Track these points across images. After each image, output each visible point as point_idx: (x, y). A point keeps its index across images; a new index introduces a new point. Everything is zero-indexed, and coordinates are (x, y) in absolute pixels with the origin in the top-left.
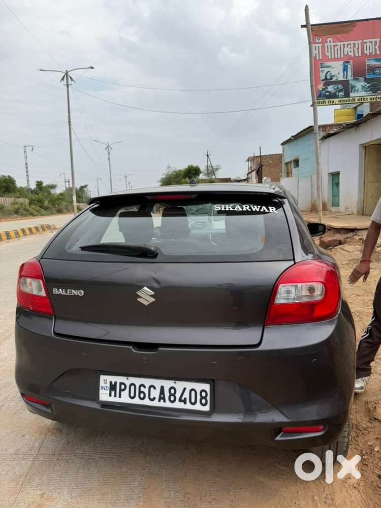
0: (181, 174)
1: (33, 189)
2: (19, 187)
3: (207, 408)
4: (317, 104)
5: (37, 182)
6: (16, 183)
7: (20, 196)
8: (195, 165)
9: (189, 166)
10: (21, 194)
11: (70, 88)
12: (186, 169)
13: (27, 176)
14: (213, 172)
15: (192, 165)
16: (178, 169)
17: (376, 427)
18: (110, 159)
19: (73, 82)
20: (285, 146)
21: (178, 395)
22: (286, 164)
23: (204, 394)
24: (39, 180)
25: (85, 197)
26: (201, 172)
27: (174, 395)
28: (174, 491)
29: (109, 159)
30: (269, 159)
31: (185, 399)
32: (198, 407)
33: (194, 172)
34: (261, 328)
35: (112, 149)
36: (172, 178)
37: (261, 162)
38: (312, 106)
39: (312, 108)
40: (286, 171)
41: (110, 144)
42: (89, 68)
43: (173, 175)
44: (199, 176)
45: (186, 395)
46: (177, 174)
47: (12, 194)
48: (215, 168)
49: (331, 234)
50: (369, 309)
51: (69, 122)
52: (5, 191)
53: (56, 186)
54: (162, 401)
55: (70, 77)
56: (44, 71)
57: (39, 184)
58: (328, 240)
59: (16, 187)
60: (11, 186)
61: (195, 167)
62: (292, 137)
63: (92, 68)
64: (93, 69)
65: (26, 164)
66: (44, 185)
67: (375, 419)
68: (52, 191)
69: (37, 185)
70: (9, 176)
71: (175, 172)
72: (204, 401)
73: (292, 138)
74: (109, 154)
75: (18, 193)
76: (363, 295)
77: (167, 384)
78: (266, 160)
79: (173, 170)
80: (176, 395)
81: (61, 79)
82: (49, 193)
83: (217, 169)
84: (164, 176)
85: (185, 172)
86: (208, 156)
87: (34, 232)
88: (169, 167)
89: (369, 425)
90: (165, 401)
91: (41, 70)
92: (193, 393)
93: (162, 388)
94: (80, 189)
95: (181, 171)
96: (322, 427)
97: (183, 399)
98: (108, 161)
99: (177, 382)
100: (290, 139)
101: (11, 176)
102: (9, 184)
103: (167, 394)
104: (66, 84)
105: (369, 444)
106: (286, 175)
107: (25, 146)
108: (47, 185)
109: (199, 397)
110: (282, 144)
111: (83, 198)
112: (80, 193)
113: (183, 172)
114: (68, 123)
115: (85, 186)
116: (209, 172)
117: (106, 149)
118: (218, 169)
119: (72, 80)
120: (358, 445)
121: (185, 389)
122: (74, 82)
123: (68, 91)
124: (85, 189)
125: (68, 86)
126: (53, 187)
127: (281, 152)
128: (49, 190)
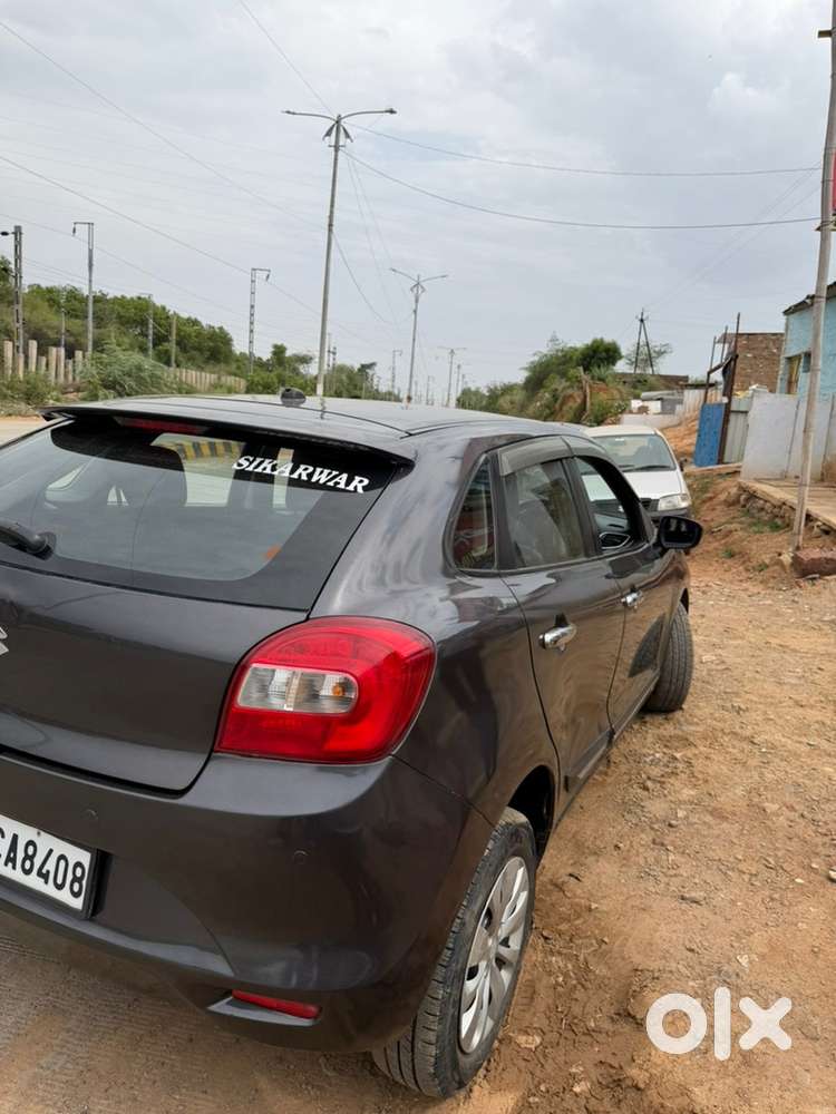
0: (574, 358)
1: (265, 359)
2: (238, 353)
3: (78, 903)
4: (831, 226)
5: (276, 346)
6: (235, 343)
7: (238, 372)
8: (608, 339)
9: (595, 341)
10: (238, 368)
11: (340, 153)
12: (588, 348)
13: (251, 331)
14: (650, 361)
15: (602, 340)
16: (569, 345)
17: (621, 1034)
18: (418, 312)
19: (348, 140)
20: (792, 317)
21: (38, 861)
22: (790, 359)
23: (79, 872)
24: (279, 344)
25: (367, 388)
26: (621, 357)
27: (31, 858)
28: (69, 1056)
29: (415, 312)
30: (771, 344)
31: (48, 872)
32: (64, 896)
33: (604, 354)
34: (205, 757)
35: (424, 290)
36: (553, 364)
37: (735, 350)
38: (818, 229)
39: (819, 233)
40: (786, 377)
41: (422, 279)
42: (387, 112)
43: (557, 358)
44: (614, 364)
45: (50, 866)
46: (564, 356)
47: (222, 365)
48: (657, 349)
49: (828, 541)
50: (800, 742)
51: (330, 225)
52: (208, 359)
53: (311, 358)
54: (10, 865)
55: (345, 130)
56: (294, 114)
57: (279, 351)
58: (813, 556)
59: (231, 351)
60: (223, 349)
61: (609, 344)
62: (808, 297)
63: (392, 112)
64: (394, 115)
65: (252, 307)
66: (288, 353)
67: (629, 1014)
68: (302, 369)
69: (275, 353)
70: (221, 328)
71: (562, 351)
72: (76, 887)
73: (808, 301)
74: (417, 301)
75: (234, 366)
76: (812, 707)
77: (26, 833)
78: (764, 345)
79: (560, 347)
80: (35, 860)
81: (325, 133)
82: (296, 371)
83: (660, 354)
84: (536, 358)
85: (583, 354)
86: (642, 321)
87: (218, 452)
88: (554, 340)
89: (607, 1025)
90: (14, 868)
91: (288, 112)
92: (62, 863)
93: (15, 838)
94: (359, 370)
95: (576, 350)
96: (313, 1009)
97: (44, 871)
98: (413, 316)
99: (42, 833)
100: (804, 302)
101: (225, 328)
102: (219, 344)
103: (20, 855)
104: (333, 144)
105: (574, 1070)
106: (785, 384)
107: (254, 270)
108: (295, 355)
109: (70, 877)
110: (786, 313)
111: (361, 389)
112: (358, 378)
113: (577, 353)
114: (327, 227)
115: (371, 366)
116: (640, 358)
117: (412, 290)
118: (665, 352)
119: (347, 136)
120: (542, 1066)
121: (51, 851)
122: (352, 141)
123: (336, 159)
124: (370, 372)
125: (337, 148)
126: (305, 360)
127: (782, 331)
128: (296, 365)
